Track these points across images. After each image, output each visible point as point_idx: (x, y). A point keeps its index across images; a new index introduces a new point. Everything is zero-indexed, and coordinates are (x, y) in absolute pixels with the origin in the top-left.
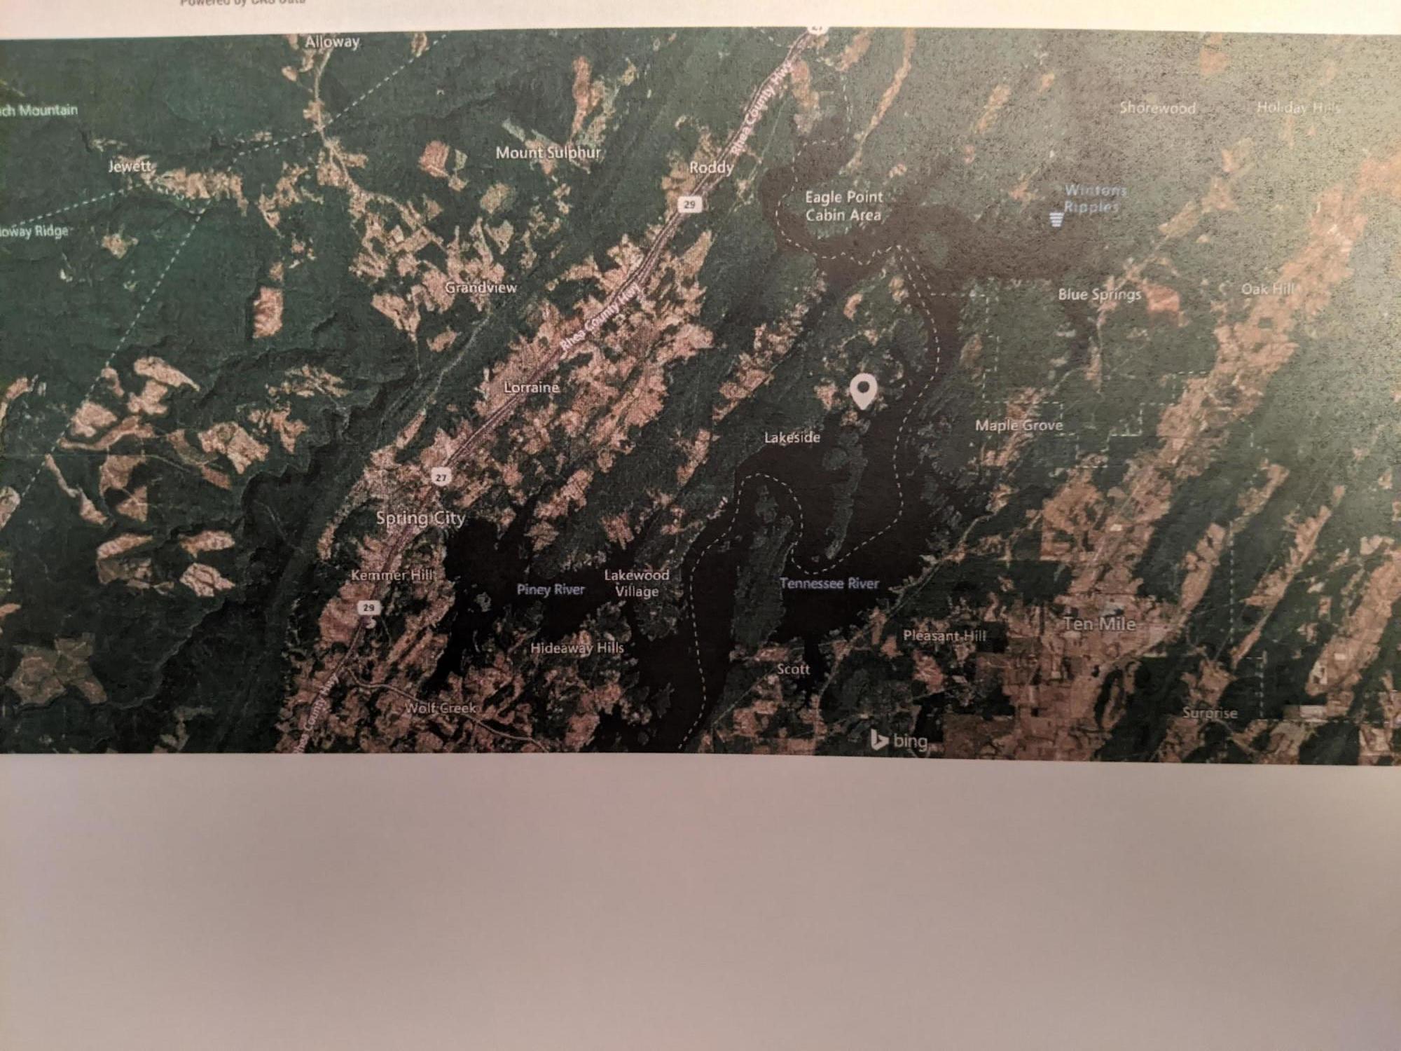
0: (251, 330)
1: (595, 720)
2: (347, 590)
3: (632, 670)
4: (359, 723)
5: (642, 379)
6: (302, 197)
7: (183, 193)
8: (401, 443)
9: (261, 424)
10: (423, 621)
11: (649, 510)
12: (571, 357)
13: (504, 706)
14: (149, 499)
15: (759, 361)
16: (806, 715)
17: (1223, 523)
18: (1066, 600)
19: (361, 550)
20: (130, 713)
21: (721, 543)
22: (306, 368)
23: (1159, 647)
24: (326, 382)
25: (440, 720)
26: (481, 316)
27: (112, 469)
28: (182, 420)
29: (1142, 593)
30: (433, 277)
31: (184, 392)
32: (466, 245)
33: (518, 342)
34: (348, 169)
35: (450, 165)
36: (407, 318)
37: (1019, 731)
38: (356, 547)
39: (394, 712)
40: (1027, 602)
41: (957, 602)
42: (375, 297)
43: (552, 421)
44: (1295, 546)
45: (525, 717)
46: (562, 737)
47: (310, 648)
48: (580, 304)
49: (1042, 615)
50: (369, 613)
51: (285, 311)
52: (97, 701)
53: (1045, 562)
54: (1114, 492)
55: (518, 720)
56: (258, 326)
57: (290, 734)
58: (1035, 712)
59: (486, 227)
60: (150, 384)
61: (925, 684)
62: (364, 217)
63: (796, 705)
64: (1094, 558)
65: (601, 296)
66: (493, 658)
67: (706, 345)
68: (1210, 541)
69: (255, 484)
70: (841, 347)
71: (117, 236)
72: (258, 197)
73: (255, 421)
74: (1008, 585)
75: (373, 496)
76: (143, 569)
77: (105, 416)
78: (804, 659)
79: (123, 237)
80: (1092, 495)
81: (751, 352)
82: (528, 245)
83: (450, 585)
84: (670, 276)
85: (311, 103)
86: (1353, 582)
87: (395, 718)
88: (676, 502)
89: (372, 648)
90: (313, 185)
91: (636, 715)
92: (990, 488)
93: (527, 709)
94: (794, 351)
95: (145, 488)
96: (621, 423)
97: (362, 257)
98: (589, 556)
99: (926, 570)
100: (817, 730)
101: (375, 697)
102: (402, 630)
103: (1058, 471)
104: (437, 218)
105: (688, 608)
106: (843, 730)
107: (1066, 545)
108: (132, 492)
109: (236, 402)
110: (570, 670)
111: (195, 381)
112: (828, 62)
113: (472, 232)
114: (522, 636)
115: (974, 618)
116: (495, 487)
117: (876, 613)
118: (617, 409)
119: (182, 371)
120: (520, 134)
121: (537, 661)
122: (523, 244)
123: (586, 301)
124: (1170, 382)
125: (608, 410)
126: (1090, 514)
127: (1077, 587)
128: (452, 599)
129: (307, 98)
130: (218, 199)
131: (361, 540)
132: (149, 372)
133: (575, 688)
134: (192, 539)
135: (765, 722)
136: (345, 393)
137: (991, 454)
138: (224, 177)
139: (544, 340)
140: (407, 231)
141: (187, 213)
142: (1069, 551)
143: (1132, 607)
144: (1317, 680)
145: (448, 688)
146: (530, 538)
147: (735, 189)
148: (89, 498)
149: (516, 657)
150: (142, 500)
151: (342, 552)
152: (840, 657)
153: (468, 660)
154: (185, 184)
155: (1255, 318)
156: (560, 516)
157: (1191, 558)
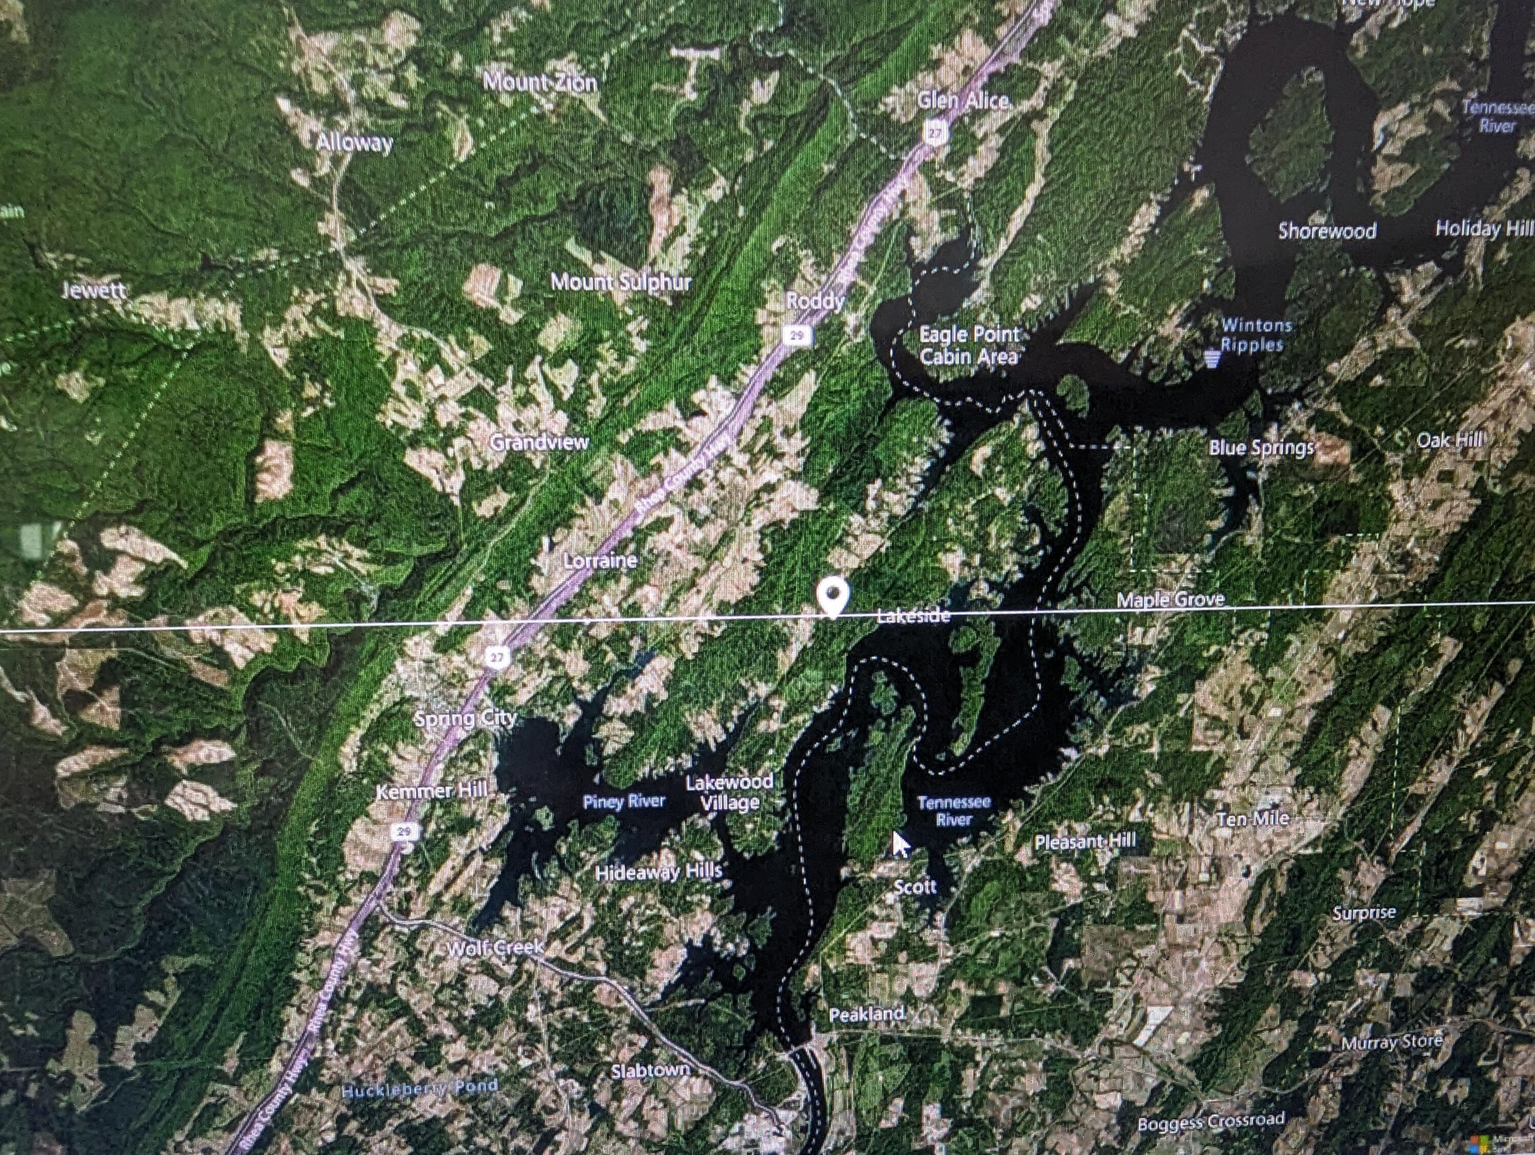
0: (251, 492)
1: (681, 954)
2: (377, 809)
3: (725, 894)
4: (394, 968)
5: (734, 545)
6: (317, 329)
7: (163, 323)
8: (442, 628)
9: (267, 609)
10: (471, 842)
11: (743, 703)
12: (649, 521)
13: (571, 941)
14: (124, 702)
15: (874, 523)
16: (929, 936)
17: (1390, 703)
18: (1217, 794)
19: (394, 760)
20: (104, 965)
21: (830, 741)
22: (322, 539)
23: (1313, 843)
24: (348, 555)
25: (495, 960)
26: (538, 474)
27: (73, 666)
28: (164, 604)
29: (1300, 783)
30: (480, 426)
31: (167, 569)
32: (521, 390)
33: (583, 504)
34: (377, 296)
35: (502, 291)
36: (448, 476)
37: (1163, 941)
38: (385, 756)
39: (438, 952)
40: (1176, 798)
41: (1099, 801)
42: (409, 451)
43: (625, 599)
44: (1464, 727)
45: (597, 953)
46: (643, 975)
47: (333, 880)
48: (659, 458)
49: (1192, 810)
50: (405, 838)
51: (296, 468)
52: (60, 953)
53: (1197, 753)
54: (1274, 672)
55: (589, 956)
56: (260, 486)
57: (310, 984)
58: (1181, 919)
59: (546, 368)
60: (122, 560)
61: (1063, 894)
62: (396, 354)
63: (918, 927)
64: (1249, 747)
65: (683, 448)
66: (557, 886)
67: (813, 506)
68: (1375, 725)
69: (259, 681)
70: (968, 508)
71: (77, 375)
72: (262, 329)
73: (259, 604)
74: (1157, 779)
75: (408, 693)
76: (117, 788)
77: (63, 601)
78: (929, 872)
79: (86, 378)
80: (1250, 676)
81: (864, 514)
82: (596, 390)
83: (504, 798)
84: (767, 425)
85: (327, 215)
86: (1520, 765)
87: (439, 960)
88: (776, 693)
89: (409, 878)
90: (332, 316)
91: (730, 946)
92: (1138, 668)
93: (598, 944)
94: (915, 511)
95: (116, 689)
96: (708, 599)
97: (391, 404)
98: (670, 760)
99: (1065, 766)
100: (941, 951)
101: (415, 935)
102: (445, 853)
103: (1214, 649)
104: (487, 356)
105: (792, 819)
106: (971, 951)
107: (1219, 733)
108: (100, 695)
109: (235, 582)
110: (650, 895)
111: (180, 554)
112: (950, 177)
113: (528, 375)
114: (591, 857)
115: (1118, 818)
116: (556, 679)
117: (1010, 815)
118: (704, 583)
119: (165, 544)
120: (585, 256)
121: (610, 887)
122: (589, 387)
123: (666, 454)
124: (1338, 545)
125: (693, 584)
126: (1247, 698)
127: (1229, 779)
128: (506, 816)
129: (321, 208)
130: (211, 330)
131: (394, 748)
132: (120, 545)
133: (659, 917)
134: (180, 751)
135: (883, 946)
136: (373, 568)
137: (1139, 630)
138: (219, 305)
139: (615, 503)
140: (448, 372)
141: (168, 347)
142: (1223, 738)
143: (1289, 799)
144: (1475, 871)
145: (503, 921)
146: (600, 741)
147: (843, 324)
148: (43, 702)
149: (587, 881)
150: (113, 703)
151: (370, 762)
152: (969, 869)
153: (528, 887)
154: (167, 312)
155: (1434, 470)
156: (636, 713)
157: (1354, 743)
